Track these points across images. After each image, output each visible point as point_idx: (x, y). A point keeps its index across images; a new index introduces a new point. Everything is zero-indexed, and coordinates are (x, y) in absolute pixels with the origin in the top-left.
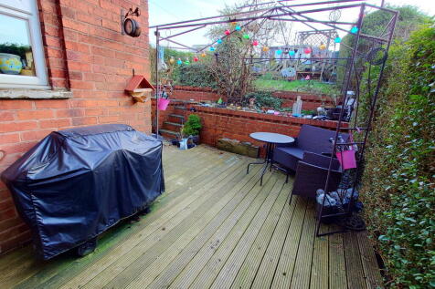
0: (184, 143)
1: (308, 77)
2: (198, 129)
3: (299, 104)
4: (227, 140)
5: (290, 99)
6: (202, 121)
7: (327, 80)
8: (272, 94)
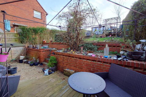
0: (46, 72)
1: (110, 36)
2: (54, 64)
3: (107, 48)
4: (68, 70)
5: (103, 46)
6: (57, 59)
7: (119, 36)
8: (93, 44)
